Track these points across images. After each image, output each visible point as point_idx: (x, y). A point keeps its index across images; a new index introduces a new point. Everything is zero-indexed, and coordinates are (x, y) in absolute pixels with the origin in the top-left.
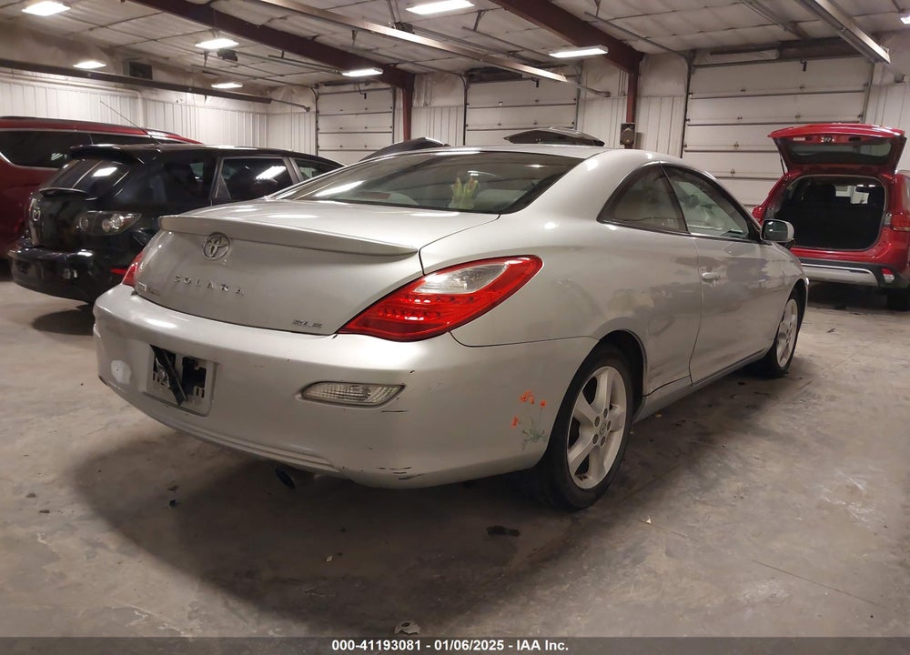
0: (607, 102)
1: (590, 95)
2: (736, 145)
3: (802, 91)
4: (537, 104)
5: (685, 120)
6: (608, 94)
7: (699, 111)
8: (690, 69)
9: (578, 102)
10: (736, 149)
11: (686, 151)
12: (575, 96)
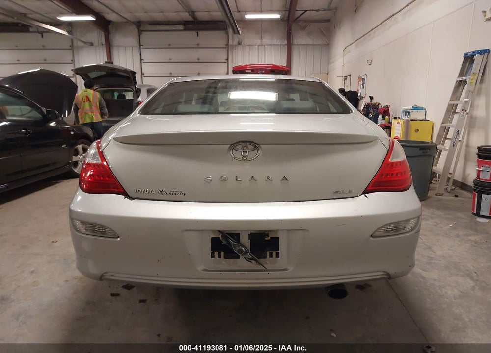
0: (92, 48)
1: (80, 44)
2: (171, 73)
3: (198, 46)
4: (44, 48)
5: (141, 60)
6: (92, 44)
7: (147, 55)
8: (139, 33)
9: (72, 47)
10: (171, 76)
11: (144, 77)
12: (70, 44)
